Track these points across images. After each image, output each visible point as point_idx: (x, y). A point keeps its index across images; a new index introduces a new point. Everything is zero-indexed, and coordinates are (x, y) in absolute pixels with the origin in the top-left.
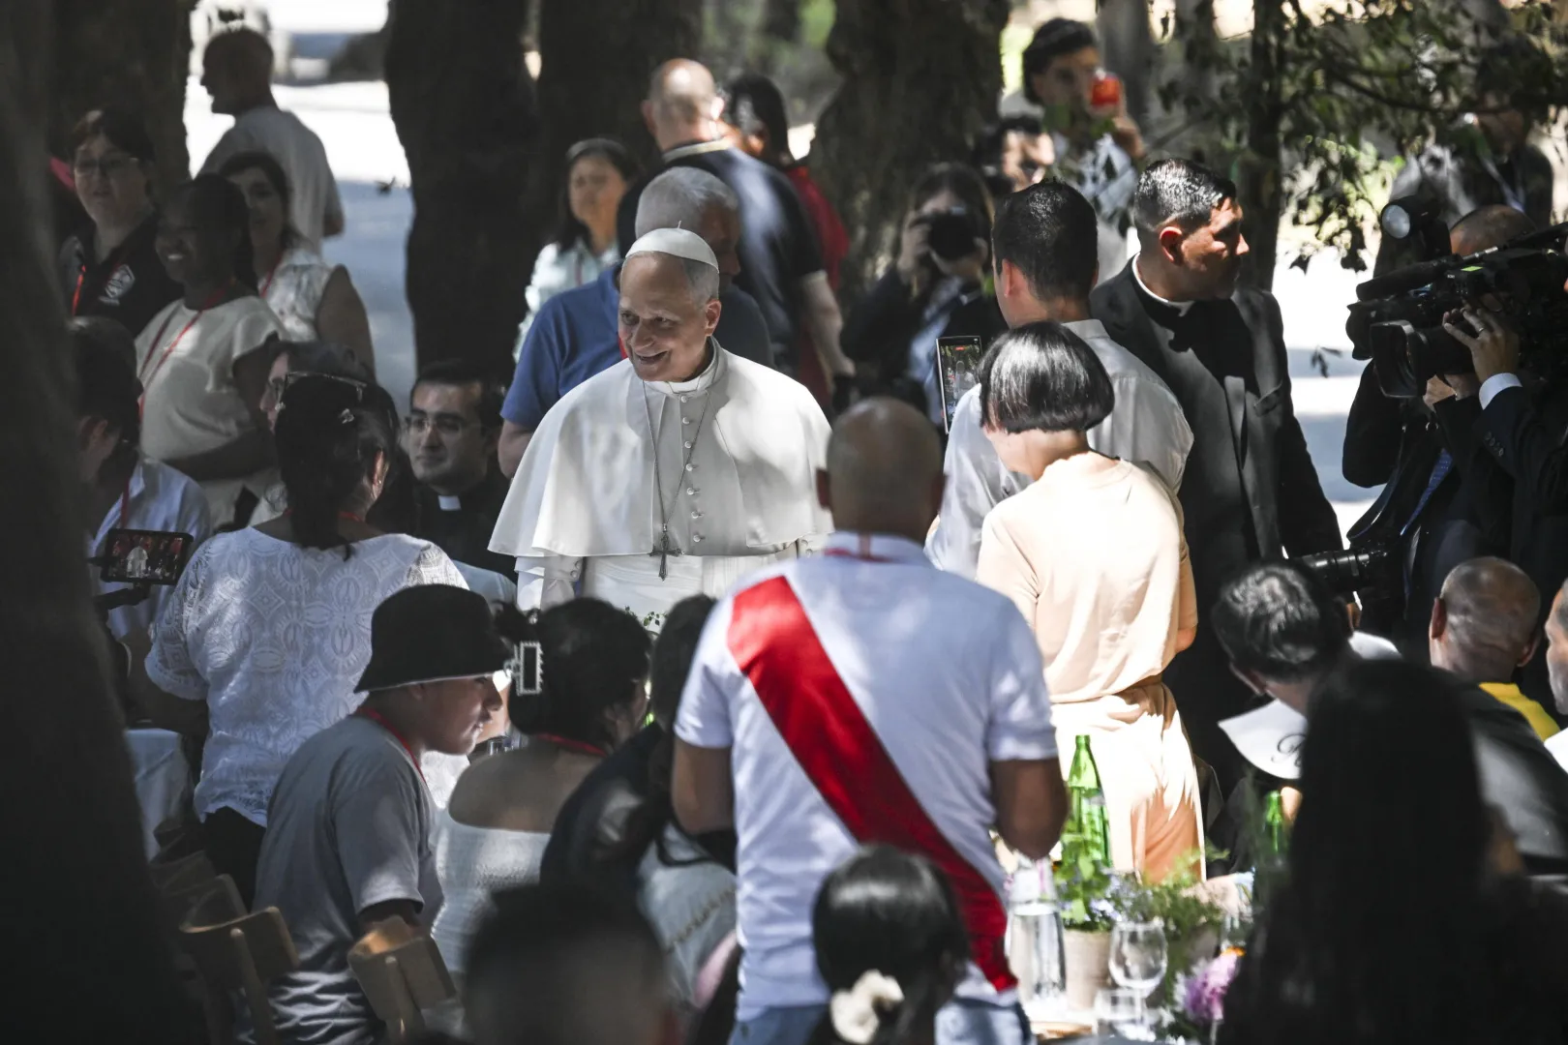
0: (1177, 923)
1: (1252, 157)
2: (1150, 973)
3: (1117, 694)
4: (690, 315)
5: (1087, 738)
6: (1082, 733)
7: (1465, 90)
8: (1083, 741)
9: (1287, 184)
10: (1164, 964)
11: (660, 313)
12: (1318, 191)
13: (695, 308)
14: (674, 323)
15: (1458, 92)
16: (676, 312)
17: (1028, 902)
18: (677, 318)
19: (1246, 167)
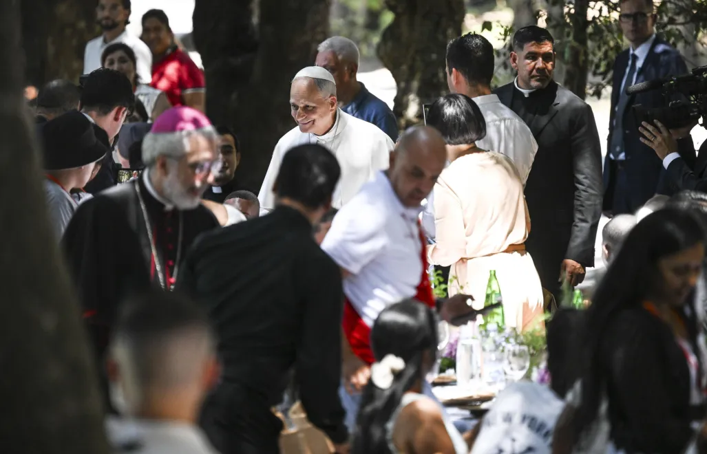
0: (534, 348)
1: (575, 44)
2: (522, 368)
3: (504, 252)
4: (321, 103)
5: (495, 271)
6: (493, 270)
7: (670, 15)
8: (493, 273)
9: (591, 57)
10: (528, 364)
11: (307, 103)
12: (604, 60)
13: (324, 100)
14: (314, 107)
15: (667, 16)
16: (314, 102)
17: (467, 338)
18: (314, 105)
19: (572, 48)
